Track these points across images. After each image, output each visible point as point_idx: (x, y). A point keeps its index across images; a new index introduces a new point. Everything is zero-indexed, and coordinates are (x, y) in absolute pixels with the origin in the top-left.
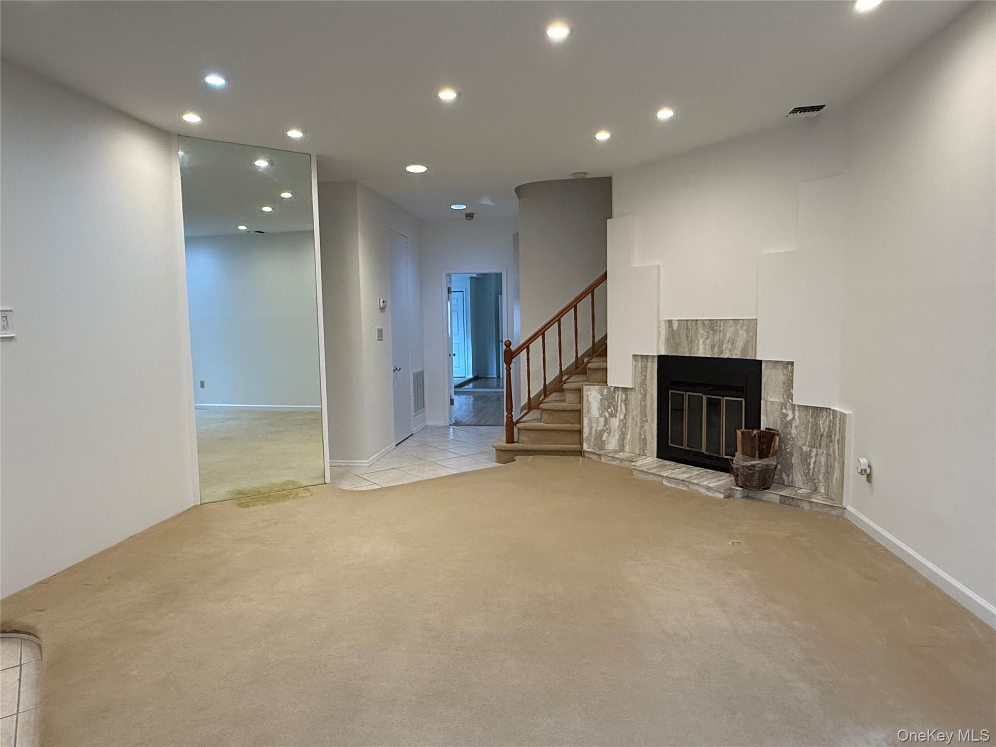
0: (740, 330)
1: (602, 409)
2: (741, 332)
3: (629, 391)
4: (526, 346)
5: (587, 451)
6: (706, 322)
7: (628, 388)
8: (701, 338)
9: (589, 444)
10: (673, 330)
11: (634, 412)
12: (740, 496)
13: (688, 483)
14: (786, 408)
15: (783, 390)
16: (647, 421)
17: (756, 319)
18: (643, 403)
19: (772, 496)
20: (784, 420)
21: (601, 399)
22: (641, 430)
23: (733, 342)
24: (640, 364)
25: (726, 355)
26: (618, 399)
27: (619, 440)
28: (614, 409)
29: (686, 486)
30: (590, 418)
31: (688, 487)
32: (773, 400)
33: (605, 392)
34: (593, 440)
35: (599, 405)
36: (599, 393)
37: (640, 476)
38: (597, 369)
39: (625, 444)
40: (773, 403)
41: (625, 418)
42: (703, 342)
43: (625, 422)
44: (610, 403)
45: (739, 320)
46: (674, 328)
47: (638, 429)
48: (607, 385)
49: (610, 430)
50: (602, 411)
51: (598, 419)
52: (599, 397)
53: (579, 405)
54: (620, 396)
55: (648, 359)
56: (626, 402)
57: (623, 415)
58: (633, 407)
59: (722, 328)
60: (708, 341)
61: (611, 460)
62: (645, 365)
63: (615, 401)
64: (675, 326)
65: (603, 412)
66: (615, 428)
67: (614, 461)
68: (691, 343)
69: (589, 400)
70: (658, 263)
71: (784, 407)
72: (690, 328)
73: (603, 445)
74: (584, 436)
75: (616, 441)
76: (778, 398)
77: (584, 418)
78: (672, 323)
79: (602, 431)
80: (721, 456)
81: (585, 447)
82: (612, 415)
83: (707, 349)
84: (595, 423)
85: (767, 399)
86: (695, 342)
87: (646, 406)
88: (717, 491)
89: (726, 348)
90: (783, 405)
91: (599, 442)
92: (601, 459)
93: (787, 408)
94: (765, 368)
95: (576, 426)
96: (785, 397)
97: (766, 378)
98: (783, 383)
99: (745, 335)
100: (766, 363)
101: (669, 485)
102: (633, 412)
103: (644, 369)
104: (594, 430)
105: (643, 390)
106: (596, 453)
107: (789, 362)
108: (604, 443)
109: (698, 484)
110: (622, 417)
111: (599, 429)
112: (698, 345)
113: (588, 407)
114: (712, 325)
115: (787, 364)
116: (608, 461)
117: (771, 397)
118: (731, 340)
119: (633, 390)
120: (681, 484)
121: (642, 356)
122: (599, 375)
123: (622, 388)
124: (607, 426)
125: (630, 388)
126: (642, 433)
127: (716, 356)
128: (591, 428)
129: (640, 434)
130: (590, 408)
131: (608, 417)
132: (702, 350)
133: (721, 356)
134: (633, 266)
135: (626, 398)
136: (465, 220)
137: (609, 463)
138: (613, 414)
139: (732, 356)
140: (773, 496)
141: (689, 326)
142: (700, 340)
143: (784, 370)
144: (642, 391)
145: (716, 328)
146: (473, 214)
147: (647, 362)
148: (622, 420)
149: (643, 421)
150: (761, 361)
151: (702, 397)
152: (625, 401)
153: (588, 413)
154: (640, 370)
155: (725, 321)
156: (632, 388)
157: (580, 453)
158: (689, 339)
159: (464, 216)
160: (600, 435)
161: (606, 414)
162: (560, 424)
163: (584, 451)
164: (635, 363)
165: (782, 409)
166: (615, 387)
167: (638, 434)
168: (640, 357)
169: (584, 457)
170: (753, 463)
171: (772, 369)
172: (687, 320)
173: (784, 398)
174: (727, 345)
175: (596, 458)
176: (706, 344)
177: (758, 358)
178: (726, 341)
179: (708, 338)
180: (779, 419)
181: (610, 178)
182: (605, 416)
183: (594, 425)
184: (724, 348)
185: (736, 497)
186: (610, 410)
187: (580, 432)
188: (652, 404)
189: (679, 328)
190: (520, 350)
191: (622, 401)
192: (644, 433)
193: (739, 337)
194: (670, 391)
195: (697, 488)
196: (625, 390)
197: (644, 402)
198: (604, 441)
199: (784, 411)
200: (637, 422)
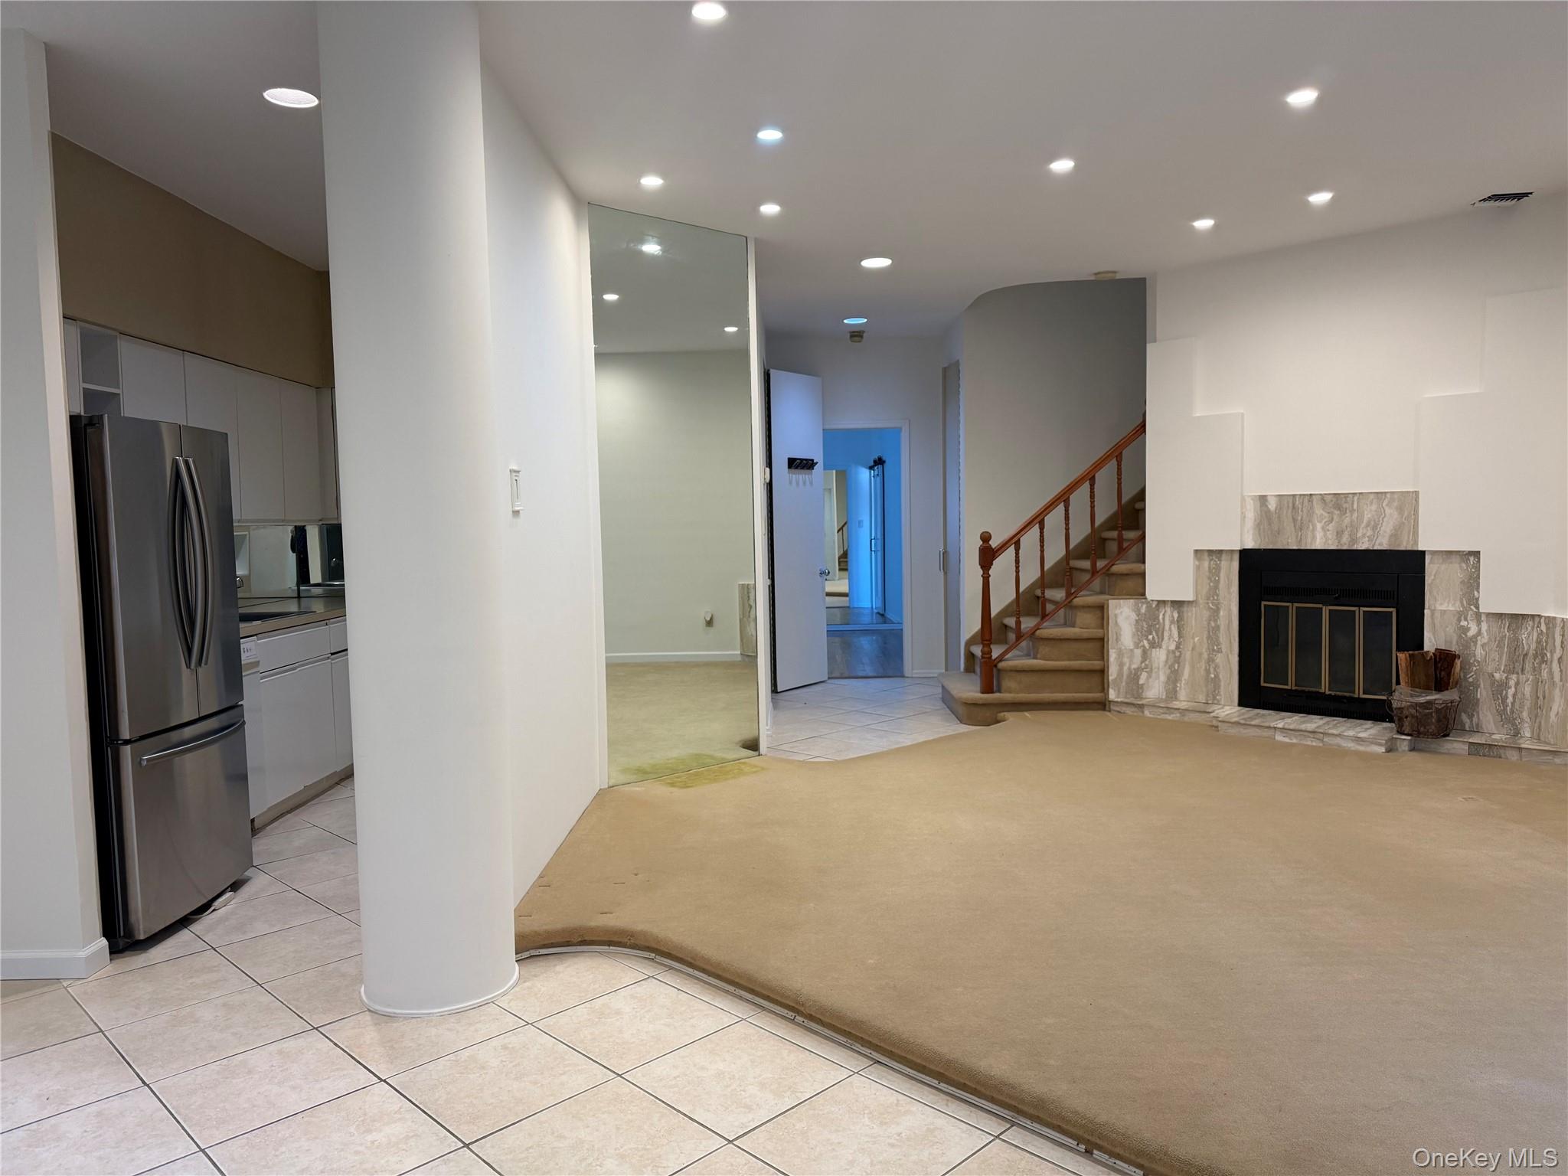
0: (1387, 509)
1: (1139, 636)
2: (1388, 511)
3: (1185, 606)
4: (1015, 541)
5: (1117, 702)
6: (1328, 499)
7: (1183, 602)
8: (1320, 522)
9: (1119, 691)
10: (1269, 511)
11: (1196, 639)
12: (1407, 748)
13: (1322, 735)
14: (1466, 619)
15: (1461, 593)
16: (1219, 651)
17: (1417, 493)
18: (1213, 624)
19: (1455, 745)
20: (1464, 636)
21: (1137, 621)
22: (1209, 665)
23: (1375, 526)
24: (1206, 564)
25: (1363, 545)
26: (1164, 619)
27: (1167, 683)
28: (1157, 635)
29: (1319, 739)
30: (1120, 648)
31: (1322, 741)
32: (1445, 609)
33: (1143, 609)
34: (1124, 684)
35: (1134, 630)
36: (1133, 610)
37: (1233, 731)
38: (1127, 575)
39: (1178, 689)
40: (1444, 612)
41: (1178, 647)
42: (1323, 528)
43: (1177, 654)
44: (1150, 626)
45: (1386, 493)
46: (1270, 507)
47: (1203, 665)
48: (1146, 599)
49: (1151, 669)
50: (1139, 639)
51: (1132, 650)
52: (1134, 616)
53: (1101, 631)
54: (1167, 615)
55: (1221, 556)
56: (1180, 623)
57: (1175, 643)
58: (1193, 631)
59: (1355, 506)
60: (1331, 527)
61: (1163, 713)
62: (1216, 564)
63: (1158, 623)
64: (1272, 505)
65: (1140, 641)
66: (1159, 664)
67: (1170, 714)
68: (1301, 529)
69: (1118, 621)
70: (1242, 411)
71: (1463, 618)
72: (1300, 506)
73: (1140, 691)
74: (1111, 678)
75: (1161, 684)
76: (1453, 605)
77: (1110, 650)
78: (1266, 500)
79: (1139, 670)
80: (1356, 696)
81: (1112, 695)
82: (1154, 645)
83: (1330, 537)
84: (1127, 658)
85: (1435, 607)
86: (1308, 528)
87: (1218, 628)
88: (1372, 743)
89: (1364, 535)
90: (1461, 615)
91: (1134, 687)
92: (1143, 712)
93: (1468, 619)
94: (1429, 564)
95: (1097, 664)
96: (1465, 602)
97: (1433, 577)
98: (1461, 582)
99: (1396, 515)
100: (1431, 554)
101: (1287, 740)
102: (1193, 638)
103: (1215, 572)
104: (1125, 668)
105: (1212, 603)
106: (1133, 704)
107: (1469, 552)
108: (1142, 688)
109: (1339, 735)
110: (1173, 647)
111: (1134, 666)
112: (1314, 530)
113: (1116, 634)
114: (1338, 503)
115: (1466, 554)
116: (1159, 715)
117: (1441, 604)
118: (1372, 523)
119: (1194, 604)
120: (1310, 737)
121: (1211, 552)
122: (1130, 584)
123: (1172, 602)
124: (1147, 662)
125: (1189, 602)
126: (1212, 670)
127: (1345, 548)
128: (1121, 665)
129: (1208, 672)
130: (1120, 635)
131: (1148, 648)
132: (1320, 538)
133: (1355, 548)
134: (1194, 415)
135: (1180, 618)
136: (850, 342)
137: (1158, 717)
138: (1155, 643)
139: (1373, 546)
140: (1457, 745)
141: (1296, 505)
142: (1318, 524)
143: (1464, 565)
144: (1211, 605)
145: (1345, 506)
146: (864, 332)
147: (1220, 560)
148: (1173, 652)
149: (1214, 650)
150: (1423, 553)
151: (1322, 608)
152: (1178, 621)
153: (1117, 642)
154: (1207, 574)
155: (1361, 496)
156: (1193, 601)
157: (1103, 705)
158: (1299, 523)
159: (849, 337)
160: (1134, 676)
161: (1145, 643)
162: (1069, 660)
163: (1110, 701)
164: (1197, 563)
165: (1459, 620)
166: (1159, 602)
167: (1202, 672)
168: (1206, 554)
169: (1110, 711)
170: (1428, 698)
171: (1442, 563)
172: (1294, 496)
173: (1462, 605)
174: (1365, 531)
175: (1133, 712)
176: (1328, 530)
177: (1421, 548)
178: (1363, 525)
179: (1331, 521)
180: (1455, 635)
181: (1144, 279)
182: (1144, 646)
183: (1126, 660)
184: (1359, 535)
185: (1400, 750)
186: (1150, 637)
187: (1102, 672)
188: (1230, 622)
189: (1279, 507)
190: (1003, 547)
191: (1172, 622)
192: (1215, 670)
193: (1385, 519)
194: (1263, 603)
195: (1338, 740)
196: (1177, 604)
197: (1215, 621)
198: (1142, 685)
199: (1464, 623)
200: (1200, 654)
